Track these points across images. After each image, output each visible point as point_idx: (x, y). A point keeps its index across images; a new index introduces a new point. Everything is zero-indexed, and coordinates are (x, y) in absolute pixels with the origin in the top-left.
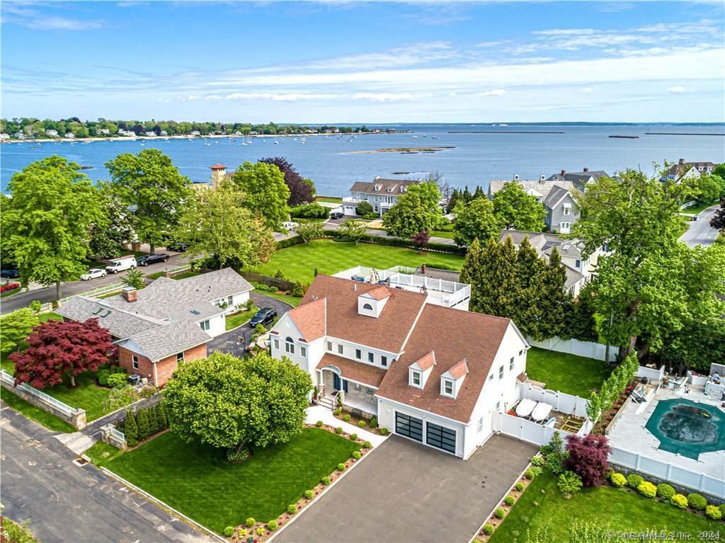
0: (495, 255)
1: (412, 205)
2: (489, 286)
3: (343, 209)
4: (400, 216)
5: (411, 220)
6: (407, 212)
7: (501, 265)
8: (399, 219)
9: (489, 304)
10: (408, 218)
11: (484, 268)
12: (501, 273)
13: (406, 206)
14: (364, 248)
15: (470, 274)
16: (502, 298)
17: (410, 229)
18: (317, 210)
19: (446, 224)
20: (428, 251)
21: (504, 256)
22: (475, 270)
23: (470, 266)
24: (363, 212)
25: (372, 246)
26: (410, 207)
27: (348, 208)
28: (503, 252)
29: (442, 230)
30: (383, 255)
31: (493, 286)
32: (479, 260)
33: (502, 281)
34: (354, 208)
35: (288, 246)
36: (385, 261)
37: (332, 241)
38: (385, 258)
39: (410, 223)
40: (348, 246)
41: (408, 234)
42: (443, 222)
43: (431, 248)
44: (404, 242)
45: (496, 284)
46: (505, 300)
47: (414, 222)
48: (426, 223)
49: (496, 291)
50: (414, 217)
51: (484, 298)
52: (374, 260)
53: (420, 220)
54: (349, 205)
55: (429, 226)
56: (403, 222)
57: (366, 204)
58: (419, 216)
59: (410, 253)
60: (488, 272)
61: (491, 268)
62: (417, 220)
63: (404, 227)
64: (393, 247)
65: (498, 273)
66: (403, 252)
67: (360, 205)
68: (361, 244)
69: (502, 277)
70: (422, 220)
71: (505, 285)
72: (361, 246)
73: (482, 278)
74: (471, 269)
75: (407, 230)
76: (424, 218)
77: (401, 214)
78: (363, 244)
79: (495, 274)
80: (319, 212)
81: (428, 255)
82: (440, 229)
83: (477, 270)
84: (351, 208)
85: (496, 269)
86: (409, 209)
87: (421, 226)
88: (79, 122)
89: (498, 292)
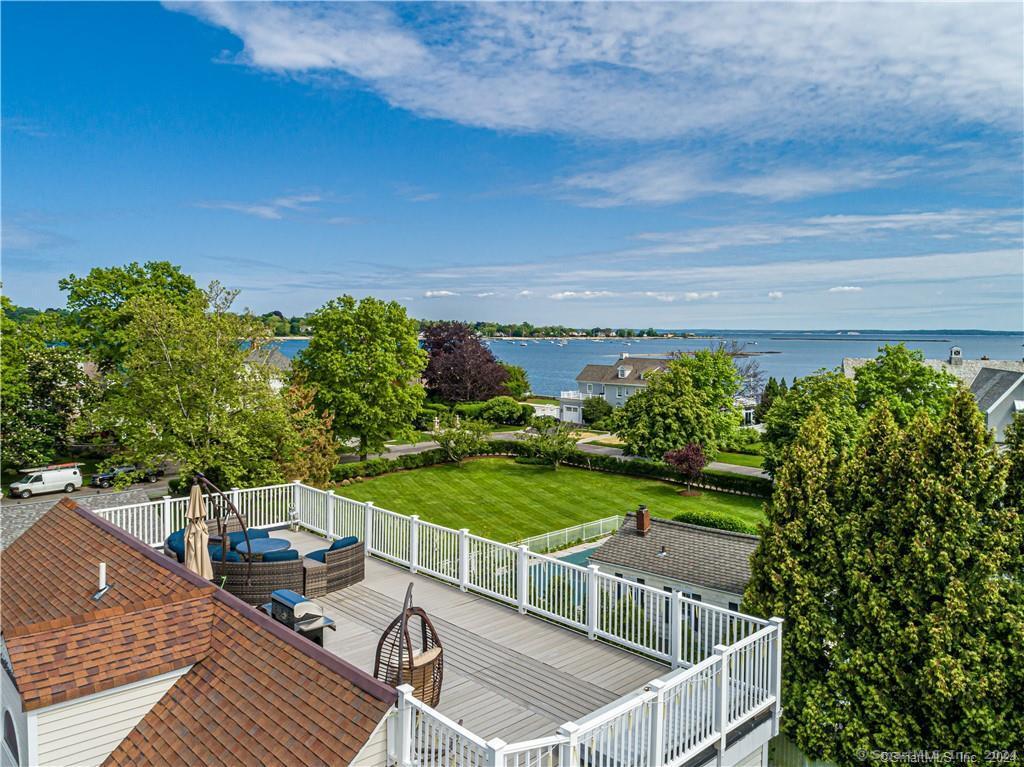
0: (902, 472)
1: (672, 389)
2: (876, 604)
3: (561, 411)
4: (648, 414)
5: (669, 421)
6: (661, 405)
7: (932, 513)
8: (646, 418)
9: (879, 685)
10: (664, 416)
11: (853, 522)
12: (935, 549)
13: (661, 392)
14: (568, 478)
15: (795, 547)
16: (947, 669)
17: (667, 440)
18: (506, 408)
19: (752, 441)
20: (704, 489)
21: (946, 471)
22: (812, 531)
23: (794, 512)
24: (593, 415)
25: (587, 475)
26: (670, 395)
27: (569, 409)
28: (938, 456)
29: (744, 452)
30: (602, 493)
31: (896, 605)
32: (830, 493)
33: (942, 586)
34: (580, 410)
35: (417, 467)
36: (602, 505)
37: (511, 462)
38: (604, 500)
39: (668, 428)
40: (539, 472)
41: (662, 451)
42: (745, 437)
43: (711, 483)
44: (655, 467)
45: (909, 597)
46: (960, 678)
47: (675, 426)
48: (701, 428)
49: (912, 629)
50: (676, 415)
51: (858, 657)
52: (578, 503)
53: (689, 422)
54: (571, 404)
55: (709, 436)
56: (652, 425)
57: (599, 401)
58: (687, 412)
59: (664, 492)
60: (867, 542)
61: (880, 526)
62: (683, 420)
63: (654, 435)
64: (629, 479)
65: (918, 547)
66: (650, 489)
67: (588, 403)
68: (564, 470)
69: (940, 568)
70: (694, 422)
71: (956, 605)
72: (564, 474)
73: (844, 567)
74: (795, 529)
75: (659, 442)
76: (698, 417)
77: (649, 409)
78: (571, 471)
79: (905, 550)
80: (511, 413)
81: (704, 496)
82: (739, 449)
83: (820, 530)
84: (575, 410)
85: (908, 531)
86: (668, 399)
87: (691, 434)
88: (282, 317)
89: (925, 638)
